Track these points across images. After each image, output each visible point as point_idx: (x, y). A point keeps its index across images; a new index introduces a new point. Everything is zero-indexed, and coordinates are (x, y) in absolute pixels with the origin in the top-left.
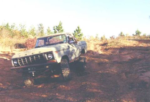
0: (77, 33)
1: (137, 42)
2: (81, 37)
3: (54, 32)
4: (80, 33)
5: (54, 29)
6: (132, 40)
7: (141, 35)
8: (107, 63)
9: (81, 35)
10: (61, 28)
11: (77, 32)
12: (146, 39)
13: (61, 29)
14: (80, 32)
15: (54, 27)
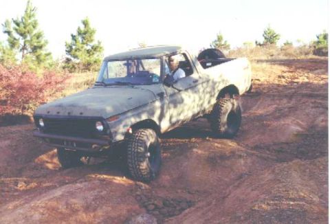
0: (83, 43)
1: (284, 68)
2: (95, 56)
3: (9, 40)
4: (92, 44)
5: (5, 32)
6: (267, 61)
7: (279, 43)
8: (240, 156)
9: (95, 49)
10: (34, 27)
11: (80, 39)
12: (303, 57)
13: (35, 32)
14: (92, 41)
15: (6, 24)
